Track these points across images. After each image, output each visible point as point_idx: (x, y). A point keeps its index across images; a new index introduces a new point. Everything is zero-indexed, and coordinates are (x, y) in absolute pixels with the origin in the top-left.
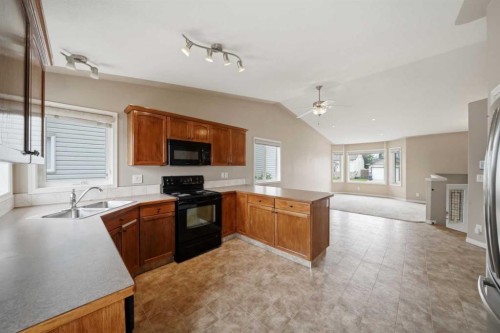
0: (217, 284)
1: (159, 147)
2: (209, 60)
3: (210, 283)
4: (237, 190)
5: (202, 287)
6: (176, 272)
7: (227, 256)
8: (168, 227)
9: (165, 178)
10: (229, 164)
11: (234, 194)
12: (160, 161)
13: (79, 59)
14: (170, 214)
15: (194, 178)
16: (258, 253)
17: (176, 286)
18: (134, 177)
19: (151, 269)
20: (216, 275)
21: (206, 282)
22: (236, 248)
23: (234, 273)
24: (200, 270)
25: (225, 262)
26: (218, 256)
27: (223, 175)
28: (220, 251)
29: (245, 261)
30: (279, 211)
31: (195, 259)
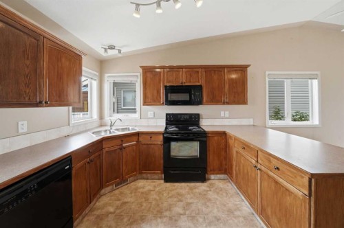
0: (171, 218)
1: (158, 92)
2: (159, 11)
3: (167, 214)
4: (227, 130)
5: (159, 214)
6: (157, 189)
7: (203, 195)
8: (159, 152)
9: (167, 114)
10: (224, 103)
11: (224, 134)
12: (160, 102)
13: (112, 48)
14: (159, 143)
15: (191, 115)
16: (238, 209)
17: (147, 200)
18: (149, 113)
19: (148, 179)
20: (178, 209)
21: (166, 210)
22: (219, 191)
23: (193, 217)
24: (170, 197)
25: (196, 201)
26: (194, 191)
27: (222, 114)
28: (201, 187)
29: (215, 211)
30: (263, 168)
31: (177, 184)
